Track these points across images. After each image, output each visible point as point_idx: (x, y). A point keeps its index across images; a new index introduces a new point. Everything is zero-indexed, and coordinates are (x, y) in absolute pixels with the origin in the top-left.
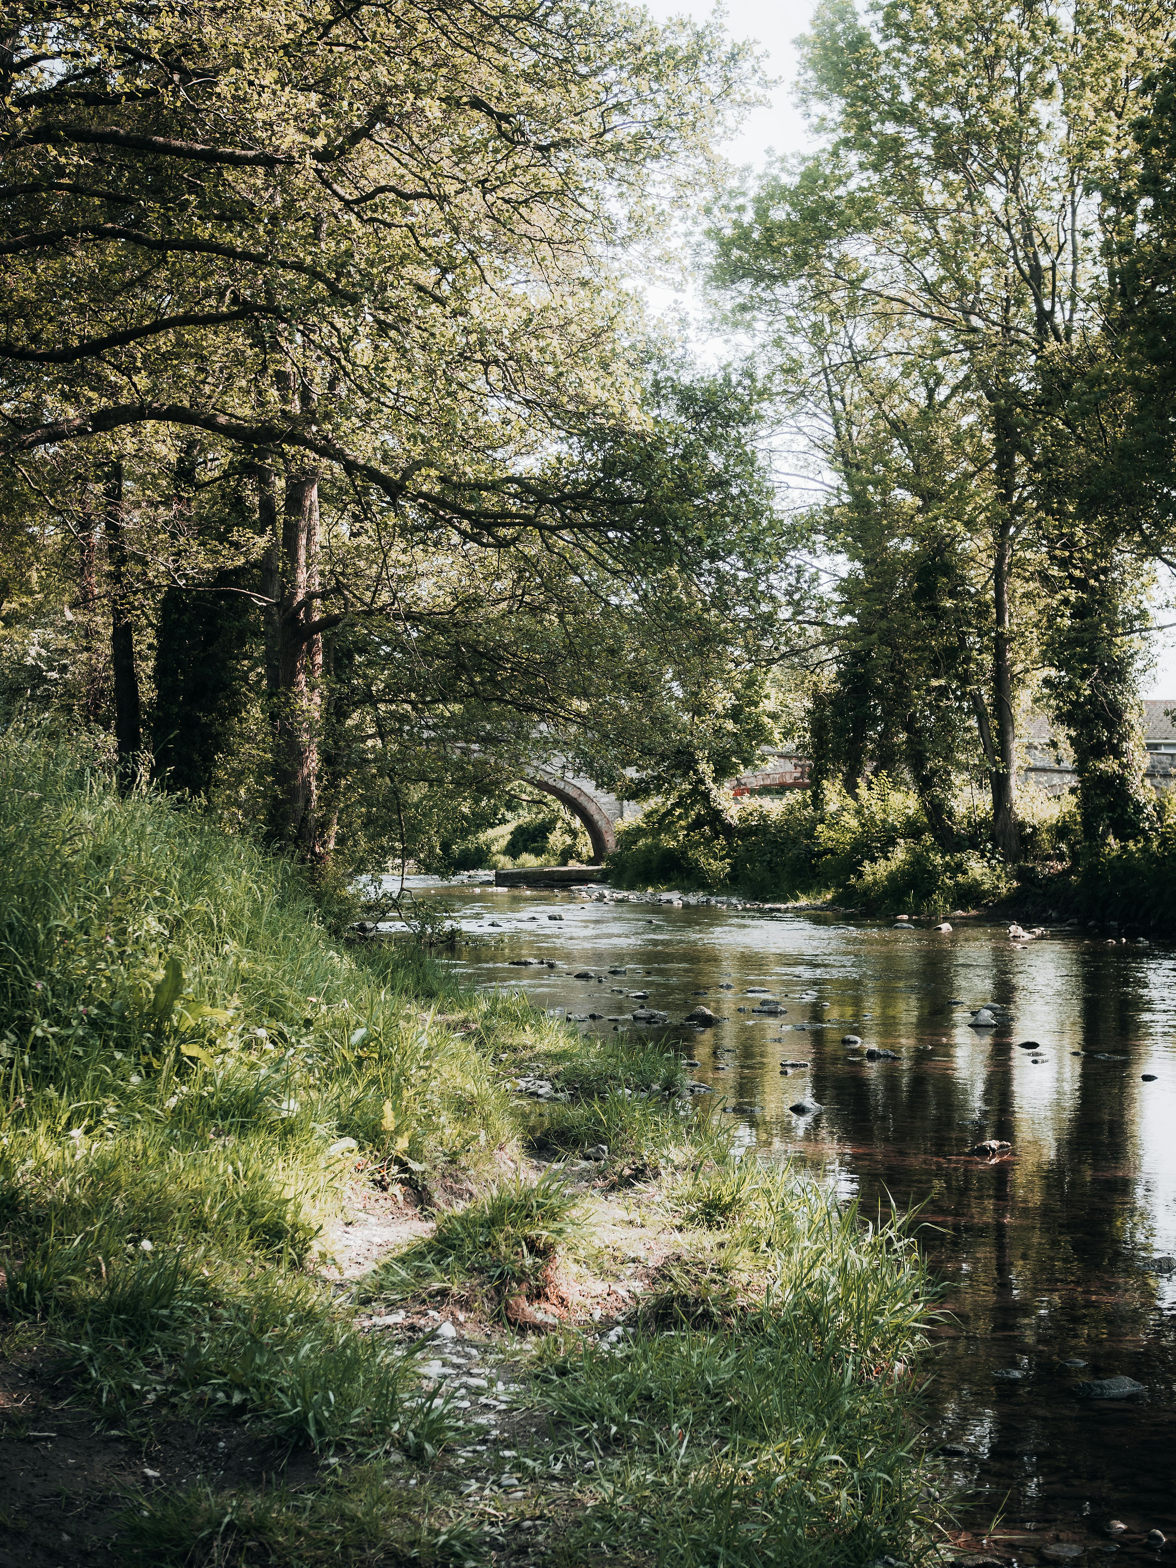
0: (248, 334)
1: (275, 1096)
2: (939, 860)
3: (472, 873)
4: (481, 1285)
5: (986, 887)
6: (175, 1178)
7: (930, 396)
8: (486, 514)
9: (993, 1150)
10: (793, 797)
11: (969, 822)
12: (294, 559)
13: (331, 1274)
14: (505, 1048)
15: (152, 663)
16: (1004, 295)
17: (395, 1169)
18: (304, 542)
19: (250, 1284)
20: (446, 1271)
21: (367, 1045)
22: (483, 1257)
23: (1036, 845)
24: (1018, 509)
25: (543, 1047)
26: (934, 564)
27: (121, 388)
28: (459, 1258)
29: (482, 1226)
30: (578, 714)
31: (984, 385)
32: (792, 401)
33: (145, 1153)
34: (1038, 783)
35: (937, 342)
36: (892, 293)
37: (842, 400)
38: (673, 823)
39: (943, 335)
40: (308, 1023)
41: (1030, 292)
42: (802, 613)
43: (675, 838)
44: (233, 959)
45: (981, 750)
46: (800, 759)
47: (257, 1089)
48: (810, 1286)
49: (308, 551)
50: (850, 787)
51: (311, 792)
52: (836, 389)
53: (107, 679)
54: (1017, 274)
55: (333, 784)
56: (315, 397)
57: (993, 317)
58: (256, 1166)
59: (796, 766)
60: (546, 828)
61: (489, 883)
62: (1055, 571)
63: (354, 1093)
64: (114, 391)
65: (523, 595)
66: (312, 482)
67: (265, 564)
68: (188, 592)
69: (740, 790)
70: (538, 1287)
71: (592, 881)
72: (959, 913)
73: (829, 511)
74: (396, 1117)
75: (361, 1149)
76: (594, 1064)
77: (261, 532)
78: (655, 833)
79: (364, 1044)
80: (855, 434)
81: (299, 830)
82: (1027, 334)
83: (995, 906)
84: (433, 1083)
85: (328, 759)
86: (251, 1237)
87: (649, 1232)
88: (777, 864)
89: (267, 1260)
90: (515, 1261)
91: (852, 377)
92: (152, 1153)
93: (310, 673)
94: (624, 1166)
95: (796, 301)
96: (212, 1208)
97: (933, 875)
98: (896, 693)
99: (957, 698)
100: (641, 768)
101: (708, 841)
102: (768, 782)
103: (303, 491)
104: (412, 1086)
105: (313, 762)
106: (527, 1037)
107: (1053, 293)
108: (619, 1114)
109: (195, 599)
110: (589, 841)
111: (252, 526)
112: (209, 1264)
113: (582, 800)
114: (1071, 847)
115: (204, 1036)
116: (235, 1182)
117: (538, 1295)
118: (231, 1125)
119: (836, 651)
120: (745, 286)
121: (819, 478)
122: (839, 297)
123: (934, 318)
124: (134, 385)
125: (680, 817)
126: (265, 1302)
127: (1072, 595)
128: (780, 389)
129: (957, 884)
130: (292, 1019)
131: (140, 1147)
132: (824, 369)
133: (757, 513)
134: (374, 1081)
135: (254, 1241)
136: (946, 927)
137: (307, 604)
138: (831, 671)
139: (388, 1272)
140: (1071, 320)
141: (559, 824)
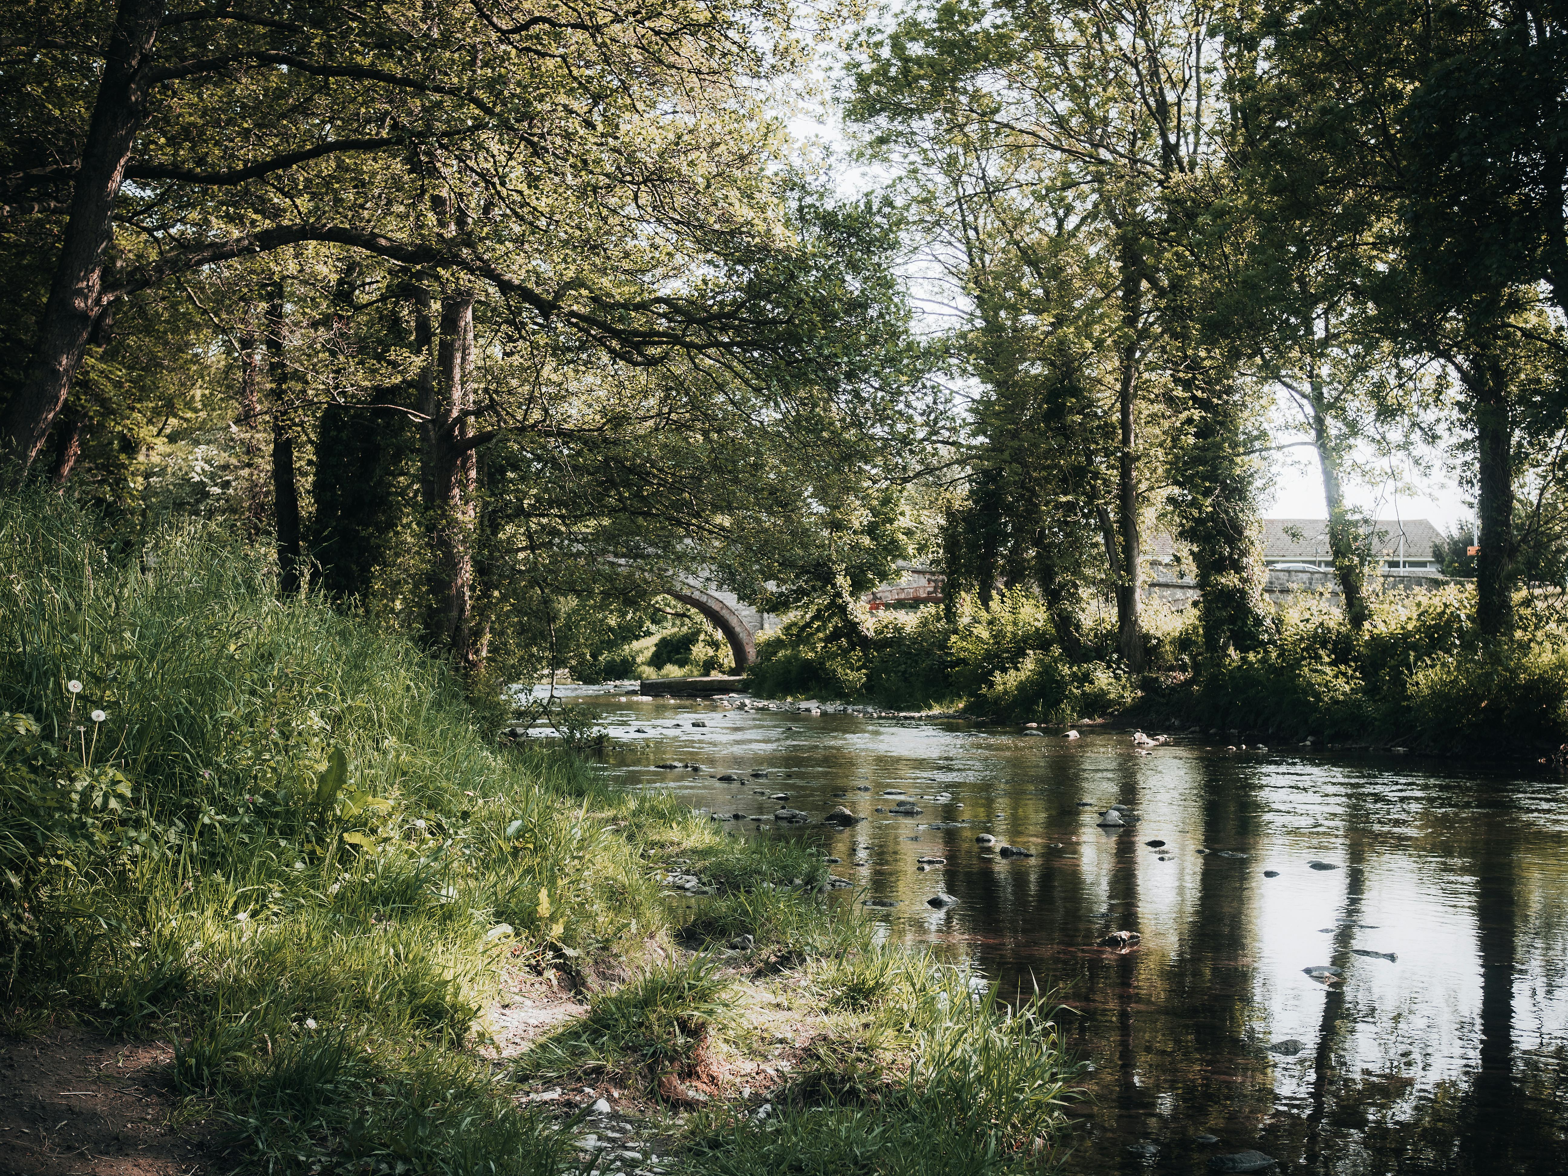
0: (407, 160)
1: (435, 884)
2: (1066, 671)
3: (618, 683)
4: (635, 1063)
5: (1112, 696)
6: (338, 960)
7: (1060, 226)
8: (636, 333)
9: (1124, 941)
10: (929, 610)
11: (1096, 636)
12: (449, 376)
13: (490, 1053)
14: (653, 845)
15: (311, 479)
16: (1130, 128)
17: (550, 954)
18: (459, 361)
19: (411, 1061)
20: (601, 1050)
21: (523, 836)
22: (637, 1036)
23: (1160, 656)
24: (1144, 334)
25: (689, 844)
26: (1063, 386)
27: (285, 211)
28: (614, 1038)
29: (635, 1006)
30: (723, 528)
31: (1112, 215)
32: (928, 230)
33: (309, 935)
34: (1161, 597)
35: (1066, 174)
36: (1024, 126)
37: (976, 230)
38: (812, 634)
39: (1072, 167)
40: (465, 815)
41: (1157, 126)
42: (936, 433)
43: (813, 649)
44: (391, 756)
45: (1107, 565)
46: (933, 574)
47: (417, 875)
48: (952, 1064)
49: (463, 369)
50: (985, 599)
51: (465, 602)
52: (970, 218)
53: (267, 494)
54: (1145, 108)
55: (486, 594)
56: (470, 220)
57: (1121, 150)
58: (417, 948)
59: (929, 581)
60: (689, 640)
61: (634, 693)
62: (1179, 392)
63: (510, 881)
64: (277, 213)
65: (669, 413)
66: (467, 303)
67: (421, 383)
68: (346, 408)
69: (875, 605)
70: (689, 1065)
71: (733, 691)
72: (1086, 721)
73: (963, 336)
74: (551, 904)
75: (517, 934)
76: (739, 860)
77: (418, 352)
78: (795, 645)
79: (519, 834)
80: (987, 263)
81: (453, 639)
82: (1153, 166)
83: (1120, 714)
84: (586, 873)
85: (481, 569)
86: (412, 1017)
87: (796, 1015)
88: (911, 674)
89: (426, 1039)
90: (668, 1040)
91: (985, 207)
92: (316, 937)
93: (464, 486)
94: (769, 953)
95: (932, 135)
96: (374, 988)
97: (1061, 685)
98: (1026, 510)
99: (1084, 516)
100: (781, 582)
101: (845, 652)
102: (902, 596)
103: (458, 313)
104: (567, 875)
105: (467, 573)
106: (674, 834)
107: (1178, 126)
108: (764, 905)
109: (352, 417)
110: (731, 653)
111: (410, 346)
112: (371, 1042)
113: (724, 613)
114: (1193, 658)
115: (365, 825)
116: (396, 964)
117: (689, 1073)
118: (392, 910)
119: (969, 470)
120: (882, 120)
121: (953, 304)
122: (972, 129)
123: (1064, 151)
124: (296, 207)
125: (818, 630)
126: (426, 1077)
127: (1197, 414)
128: (916, 218)
129: (1084, 693)
130: (450, 812)
131: (304, 930)
132: (959, 200)
133: (894, 335)
134: (529, 871)
135: (415, 1020)
136: (1073, 734)
137: (461, 420)
138: (964, 489)
139: (544, 1051)
140: (1195, 151)
141: (702, 637)
